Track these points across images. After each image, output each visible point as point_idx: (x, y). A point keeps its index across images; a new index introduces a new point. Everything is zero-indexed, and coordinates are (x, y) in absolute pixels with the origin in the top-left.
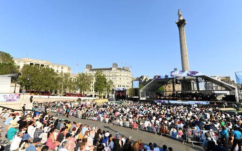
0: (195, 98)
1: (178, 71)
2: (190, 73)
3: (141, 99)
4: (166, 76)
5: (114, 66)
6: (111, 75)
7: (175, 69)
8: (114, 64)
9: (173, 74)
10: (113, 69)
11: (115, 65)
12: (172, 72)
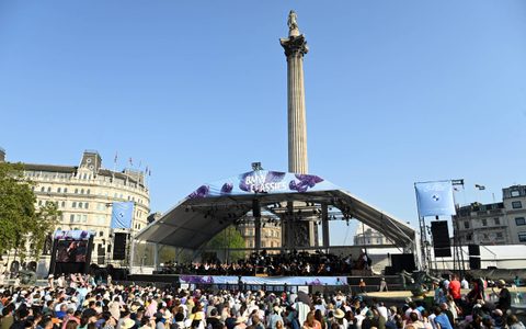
0: (308, 268)
1: (266, 172)
2: (298, 181)
3: (135, 270)
4: (227, 188)
5: (89, 161)
6: (71, 190)
7: (256, 166)
8: (87, 155)
9: (249, 181)
10: (82, 171)
11: (92, 158)
12: (246, 175)
